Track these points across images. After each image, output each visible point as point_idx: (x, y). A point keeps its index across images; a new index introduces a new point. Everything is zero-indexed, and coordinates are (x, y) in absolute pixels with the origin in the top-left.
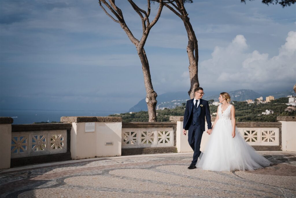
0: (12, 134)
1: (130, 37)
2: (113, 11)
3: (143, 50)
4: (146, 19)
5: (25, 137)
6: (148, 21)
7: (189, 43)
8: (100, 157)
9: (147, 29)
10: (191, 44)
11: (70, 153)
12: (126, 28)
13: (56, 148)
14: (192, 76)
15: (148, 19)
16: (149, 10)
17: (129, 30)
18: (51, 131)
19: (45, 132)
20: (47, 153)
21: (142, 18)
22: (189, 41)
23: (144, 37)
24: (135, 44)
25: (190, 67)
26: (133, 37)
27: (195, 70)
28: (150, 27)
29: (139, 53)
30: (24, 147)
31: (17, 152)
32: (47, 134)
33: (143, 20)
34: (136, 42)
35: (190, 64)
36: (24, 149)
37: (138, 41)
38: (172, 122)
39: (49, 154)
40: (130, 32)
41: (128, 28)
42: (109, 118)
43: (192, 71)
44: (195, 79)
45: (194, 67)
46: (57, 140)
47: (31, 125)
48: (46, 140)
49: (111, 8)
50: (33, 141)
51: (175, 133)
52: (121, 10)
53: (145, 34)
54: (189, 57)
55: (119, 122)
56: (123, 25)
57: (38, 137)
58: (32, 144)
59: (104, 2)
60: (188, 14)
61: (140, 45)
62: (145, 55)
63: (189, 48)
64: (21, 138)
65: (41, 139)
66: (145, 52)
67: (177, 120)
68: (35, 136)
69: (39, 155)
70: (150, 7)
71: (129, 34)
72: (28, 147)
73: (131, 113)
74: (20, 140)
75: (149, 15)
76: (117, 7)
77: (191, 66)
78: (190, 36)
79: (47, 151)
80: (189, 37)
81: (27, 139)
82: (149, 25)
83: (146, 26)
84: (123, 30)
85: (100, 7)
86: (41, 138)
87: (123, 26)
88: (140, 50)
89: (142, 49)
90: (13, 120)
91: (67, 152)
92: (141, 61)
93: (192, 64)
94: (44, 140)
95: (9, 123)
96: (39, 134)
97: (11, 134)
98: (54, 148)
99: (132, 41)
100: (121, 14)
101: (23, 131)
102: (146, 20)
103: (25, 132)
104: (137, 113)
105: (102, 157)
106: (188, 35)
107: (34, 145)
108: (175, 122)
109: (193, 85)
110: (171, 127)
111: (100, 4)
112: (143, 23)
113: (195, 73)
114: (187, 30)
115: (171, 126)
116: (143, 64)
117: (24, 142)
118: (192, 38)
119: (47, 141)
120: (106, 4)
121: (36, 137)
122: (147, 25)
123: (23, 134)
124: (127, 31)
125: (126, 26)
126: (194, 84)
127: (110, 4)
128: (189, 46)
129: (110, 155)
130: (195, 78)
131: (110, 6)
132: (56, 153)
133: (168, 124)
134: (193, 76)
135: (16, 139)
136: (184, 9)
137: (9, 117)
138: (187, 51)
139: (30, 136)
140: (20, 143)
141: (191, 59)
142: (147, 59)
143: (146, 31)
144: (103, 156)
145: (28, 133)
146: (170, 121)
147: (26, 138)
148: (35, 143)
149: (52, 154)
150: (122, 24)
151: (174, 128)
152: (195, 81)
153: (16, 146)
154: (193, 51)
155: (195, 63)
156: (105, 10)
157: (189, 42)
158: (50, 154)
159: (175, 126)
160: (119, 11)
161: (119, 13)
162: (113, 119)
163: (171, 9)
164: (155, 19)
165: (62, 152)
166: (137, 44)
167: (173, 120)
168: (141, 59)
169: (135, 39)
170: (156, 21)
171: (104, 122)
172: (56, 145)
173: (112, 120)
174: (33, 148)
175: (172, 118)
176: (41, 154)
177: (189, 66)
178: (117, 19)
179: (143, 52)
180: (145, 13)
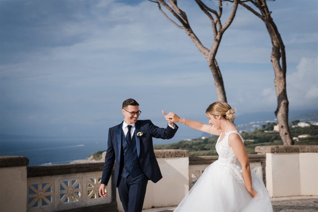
0: (27, 180)
1: (197, 45)
2: (175, 14)
3: (215, 61)
4: (217, 21)
5: (49, 183)
6: (220, 23)
7: (273, 50)
8: (159, 207)
9: (219, 33)
10: (276, 51)
11: (116, 203)
12: (192, 35)
13: (95, 197)
14: (279, 91)
15: (220, 21)
16: (221, 9)
17: (196, 37)
18: (87, 173)
19: (79, 175)
20: (83, 205)
21: (212, 21)
22: (273, 46)
23: (216, 43)
24: (205, 54)
25: (275, 81)
26: (201, 46)
27: (282, 84)
28: (223, 31)
29: (210, 65)
30: (49, 198)
31: (39, 206)
32: (82, 177)
33: (213, 22)
34: (206, 51)
35: (276, 76)
36: (47, 201)
37: (208, 50)
38: (258, 154)
39: (85, 206)
40: (198, 39)
41: (194, 34)
42: (170, 153)
43: (279, 85)
44: (283, 96)
45: (281, 79)
46: (96, 186)
47: (57, 166)
48: (81, 186)
49: (173, 11)
50: (62, 188)
51: (264, 170)
52: (185, 13)
53: (216, 40)
54: (274, 68)
55: (184, 156)
56: (188, 31)
57: (69, 182)
58: (60, 194)
59: (164, 4)
60: (271, 12)
61: (211, 54)
62: (218, 67)
63: (273, 56)
64: (44, 185)
65: (74, 186)
66: (217, 64)
67: (266, 152)
68: (64, 182)
69: (70, 208)
70: (221, 5)
71: (197, 41)
72: (54, 197)
73: (203, 138)
74: (43, 188)
75: (221, 16)
76: (180, 10)
77: (277, 79)
78: (275, 41)
79: (82, 202)
80: (273, 42)
81: (53, 186)
82: (221, 28)
83: (218, 30)
84: (189, 37)
85: (160, 11)
86: (72, 184)
87: (188, 33)
88: (211, 61)
89: (214, 59)
90: (29, 161)
91: (112, 202)
92: (213, 75)
93: (278, 77)
94: (78, 187)
95: (22, 165)
96: (69, 179)
97: (26, 182)
98: (93, 197)
99: (201, 51)
100: (185, 17)
101: (45, 175)
102: (217, 23)
103: (48, 177)
104: (210, 138)
105: (161, 207)
106: (272, 40)
107: (63, 194)
108: (264, 154)
109: (281, 103)
110: (258, 161)
111: (160, 7)
112: (214, 26)
113: (283, 88)
114: (270, 33)
115: (258, 159)
116: (215, 79)
117: (49, 190)
118: (277, 43)
119: (83, 188)
120: (166, 6)
121: (66, 183)
122: (219, 28)
123: (46, 180)
124: (194, 38)
125: (192, 32)
126: (281, 101)
127: (171, 6)
128: (274, 53)
129: (173, 204)
130: (283, 94)
131: (171, 9)
132: (95, 204)
133: (254, 157)
134: (281, 92)
135: (36, 186)
136: (266, 7)
137: (22, 157)
138: (272, 61)
139: (56, 182)
140: (41, 193)
141: (277, 69)
142: (220, 72)
143: (218, 37)
144: (163, 206)
145: (53, 178)
146: (256, 153)
147: (51, 185)
148: (64, 192)
149: (90, 205)
150: (187, 29)
151: (262, 163)
152: (283, 98)
153: (36, 198)
154: (278, 60)
155: (282, 75)
156: (165, 14)
157: (273, 48)
158: (87, 206)
159: (264, 160)
160: (183, 13)
161: (183, 17)
162: (176, 153)
163: (249, 8)
164: (229, 20)
165: (104, 202)
166: (206, 54)
167: (261, 151)
168: (213, 72)
169: (204, 47)
170: (230, 23)
171: (164, 157)
172: (96, 192)
173: (174, 154)
174: (62, 198)
175: (259, 149)
176: (74, 207)
177: (275, 79)
178: (181, 25)
179: (215, 63)
180: (215, 13)
